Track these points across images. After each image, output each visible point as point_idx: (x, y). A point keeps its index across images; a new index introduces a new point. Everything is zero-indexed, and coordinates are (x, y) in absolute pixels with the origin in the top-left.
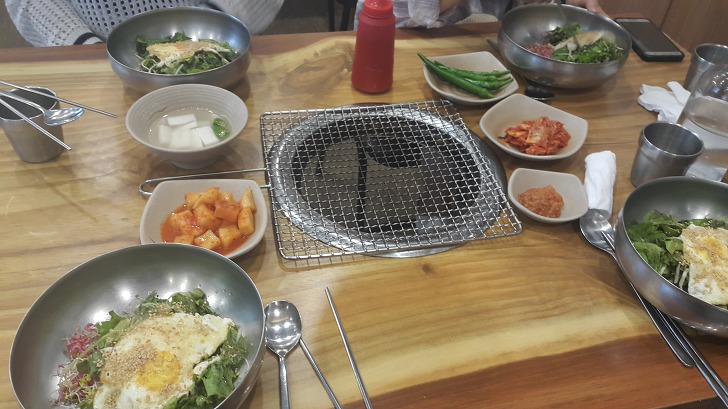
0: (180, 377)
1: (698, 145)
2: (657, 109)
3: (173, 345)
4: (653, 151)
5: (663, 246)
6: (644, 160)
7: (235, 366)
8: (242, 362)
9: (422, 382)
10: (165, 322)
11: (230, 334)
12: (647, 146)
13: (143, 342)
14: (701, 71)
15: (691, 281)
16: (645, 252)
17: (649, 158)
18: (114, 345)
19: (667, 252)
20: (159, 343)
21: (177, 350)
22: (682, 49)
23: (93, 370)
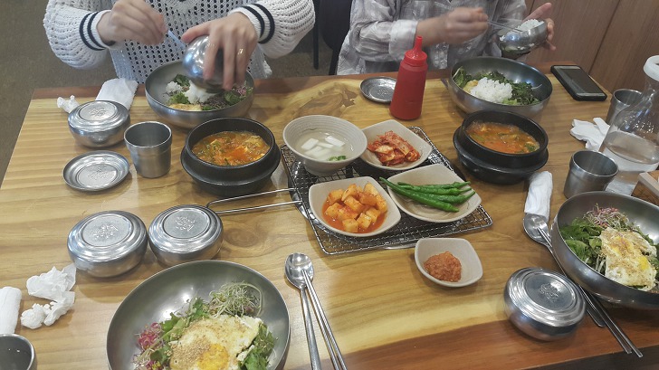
0: (229, 363)
1: (614, 167)
2: (585, 139)
3: (222, 339)
4: (581, 172)
5: (587, 242)
6: (574, 179)
7: (266, 355)
8: (271, 351)
9: (413, 337)
11: (261, 330)
12: (576, 168)
13: (200, 337)
14: (618, 110)
15: (607, 269)
16: (574, 247)
17: (578, 178)
18: (178, 339)
19: (590, 247)
21: (225, 343)
22: (606, 91)
23: (164, 357)
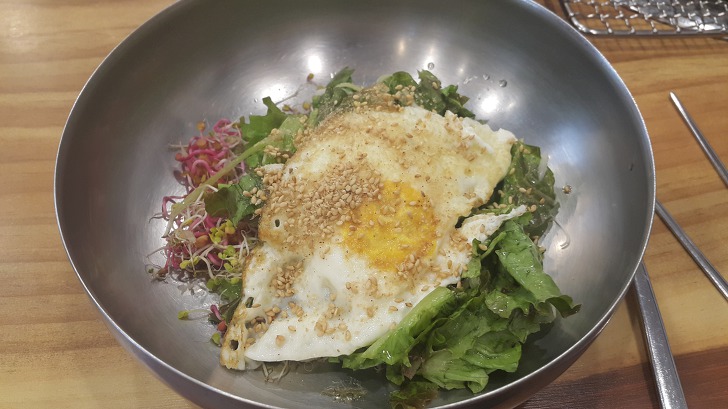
0: (437, 242)
3: (414, 171)
10: (391, 122)
13: (351, 158)
18: (284, 161)
20: (384, 163)
21: (424, 183)
23: (242, 208)
